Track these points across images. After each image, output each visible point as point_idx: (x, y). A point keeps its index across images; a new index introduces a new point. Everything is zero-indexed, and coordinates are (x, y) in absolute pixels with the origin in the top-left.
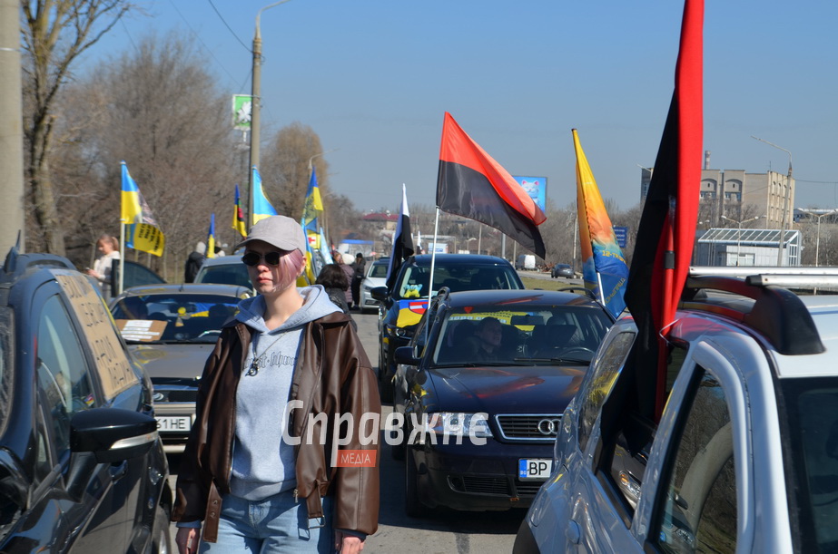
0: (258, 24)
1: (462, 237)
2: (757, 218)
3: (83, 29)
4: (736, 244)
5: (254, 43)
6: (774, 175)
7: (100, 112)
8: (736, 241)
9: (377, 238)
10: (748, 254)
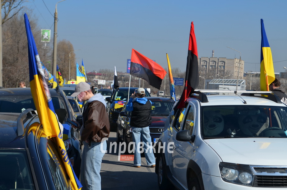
0: (56, 7)
1: (123, 81)
2: (230, 75)
3: (7, 14)
4: (222, 85)
5: (55, 14)
6: (237, 59)
7: (9, 40)
8: (222, 84)
9: (92, 81)
10: (227, 88)
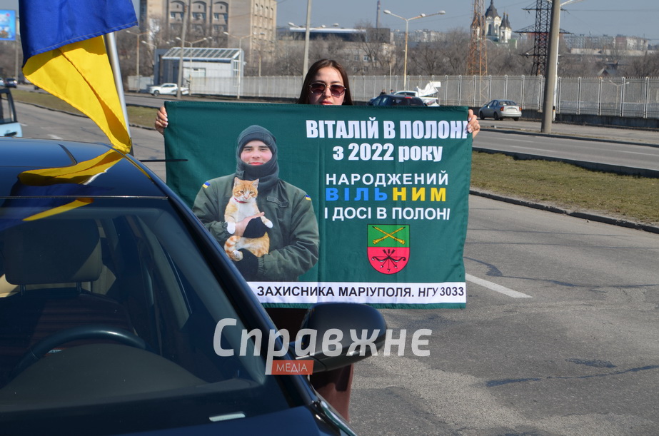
10: (201, 68)
